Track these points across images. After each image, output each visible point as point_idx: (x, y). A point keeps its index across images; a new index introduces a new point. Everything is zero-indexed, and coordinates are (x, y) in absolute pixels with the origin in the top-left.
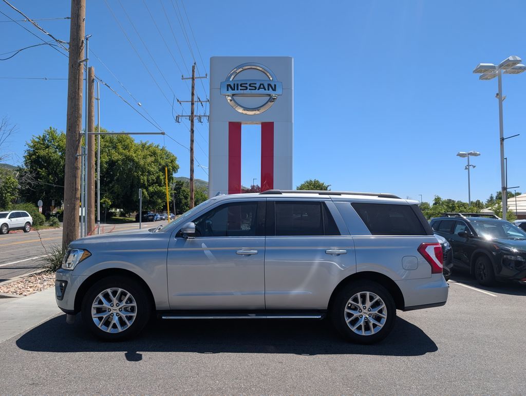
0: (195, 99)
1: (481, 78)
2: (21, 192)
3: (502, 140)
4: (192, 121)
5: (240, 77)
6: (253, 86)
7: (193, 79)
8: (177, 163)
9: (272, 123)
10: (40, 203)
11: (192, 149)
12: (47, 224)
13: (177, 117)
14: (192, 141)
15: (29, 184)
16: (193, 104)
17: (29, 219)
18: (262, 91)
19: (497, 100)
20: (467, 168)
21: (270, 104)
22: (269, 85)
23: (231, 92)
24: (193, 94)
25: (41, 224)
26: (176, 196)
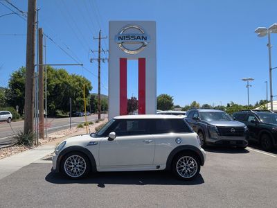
0: (101, 50)
1: (259, 36)
2: (7, 101)
3: (271, 69)
4: (99, 62)
5: (126, 32)
6: (133, 37)
7: (100, 39)
8: (91, 85)
9: (145, 59)
10: (17, 107)
11: (99, 77)
12: (21, 118)
13: (92, 59)
14: (99, 72)
15: (11, 97)
16: (99, 53)
17: (11, 115)
18: (138, 40)
19: (268, 48)
20: (247, 86)
21: (143, 48)
22: (143, 37)
23: (121, 41)
24: (100, 47)
25: (18, 118)
26: (91, 103)
